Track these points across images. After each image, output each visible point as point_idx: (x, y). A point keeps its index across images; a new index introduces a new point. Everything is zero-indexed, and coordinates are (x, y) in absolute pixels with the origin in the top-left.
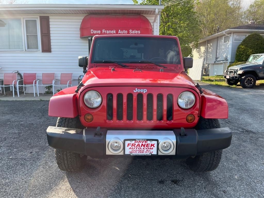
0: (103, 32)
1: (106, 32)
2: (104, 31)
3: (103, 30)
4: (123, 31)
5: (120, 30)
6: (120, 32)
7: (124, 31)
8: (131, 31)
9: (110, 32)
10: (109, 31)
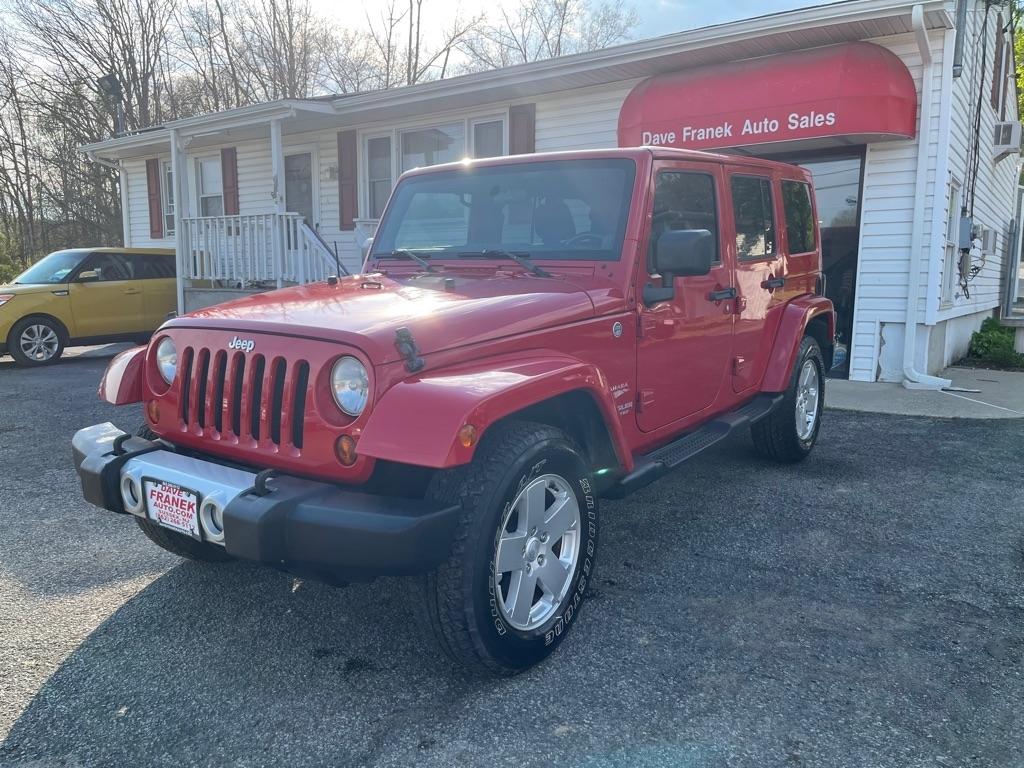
0: (685, 134)
1: (696, 134)
2: (687, 131)
3: (685, 129)
4: (761, 123)
5: (748, 122)
6: (750, 129)
7: (766, 122)
8: (793, 118)
9: (710, 132)
10: (708, 130)
